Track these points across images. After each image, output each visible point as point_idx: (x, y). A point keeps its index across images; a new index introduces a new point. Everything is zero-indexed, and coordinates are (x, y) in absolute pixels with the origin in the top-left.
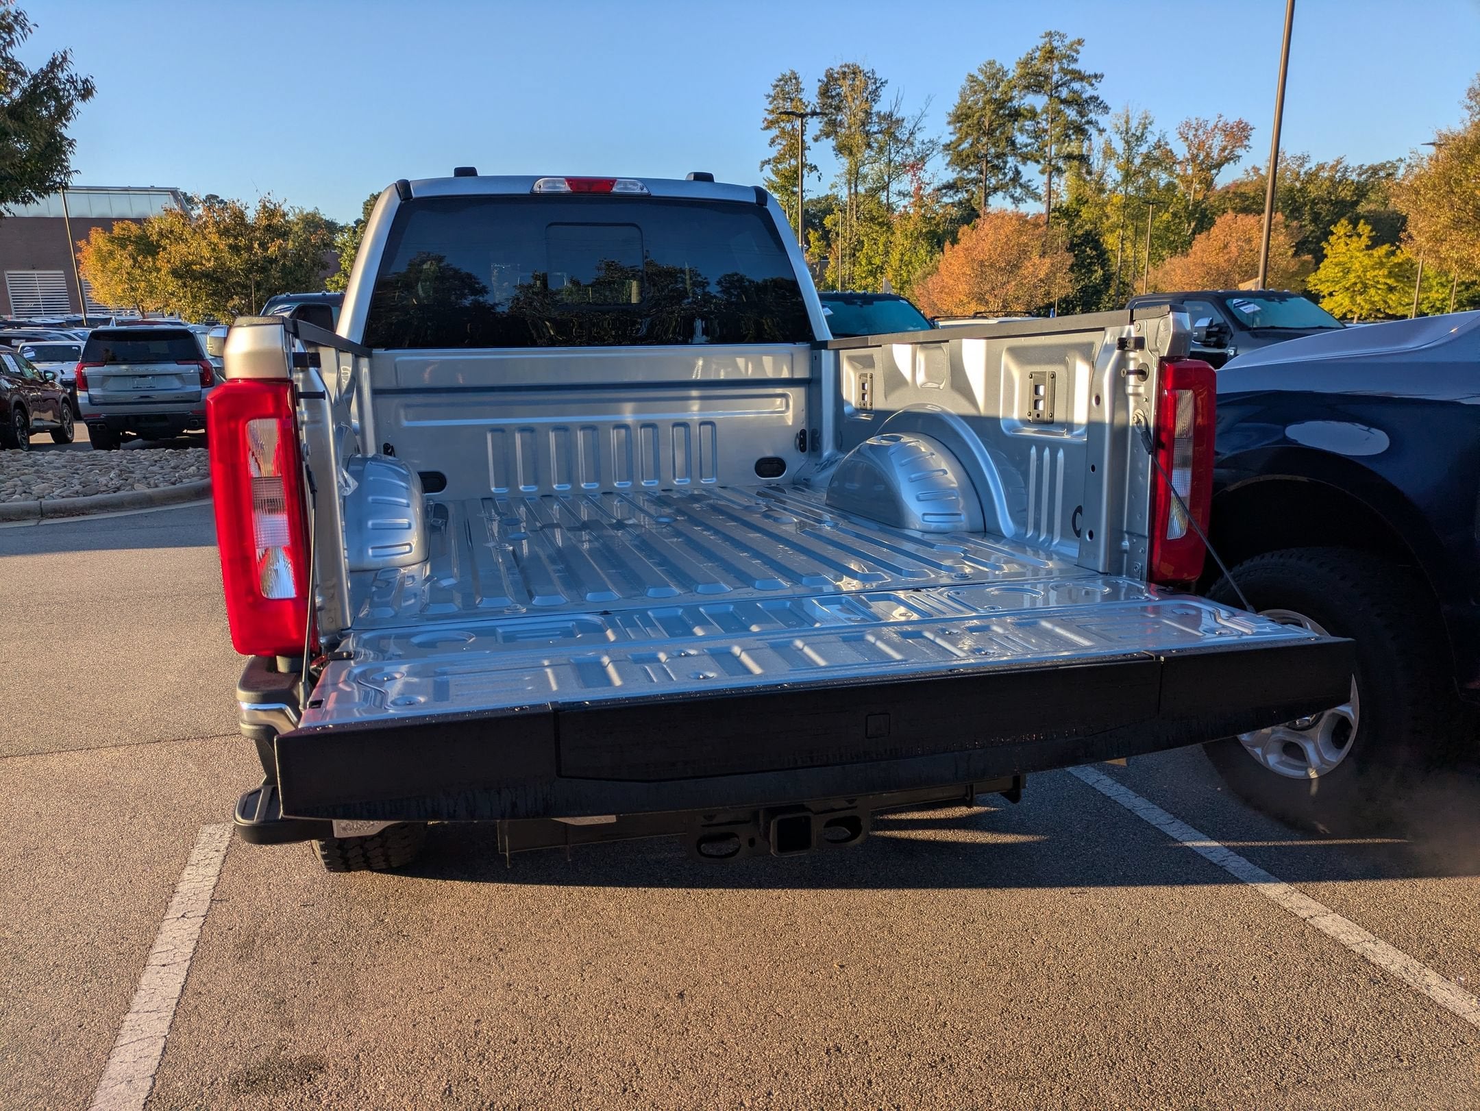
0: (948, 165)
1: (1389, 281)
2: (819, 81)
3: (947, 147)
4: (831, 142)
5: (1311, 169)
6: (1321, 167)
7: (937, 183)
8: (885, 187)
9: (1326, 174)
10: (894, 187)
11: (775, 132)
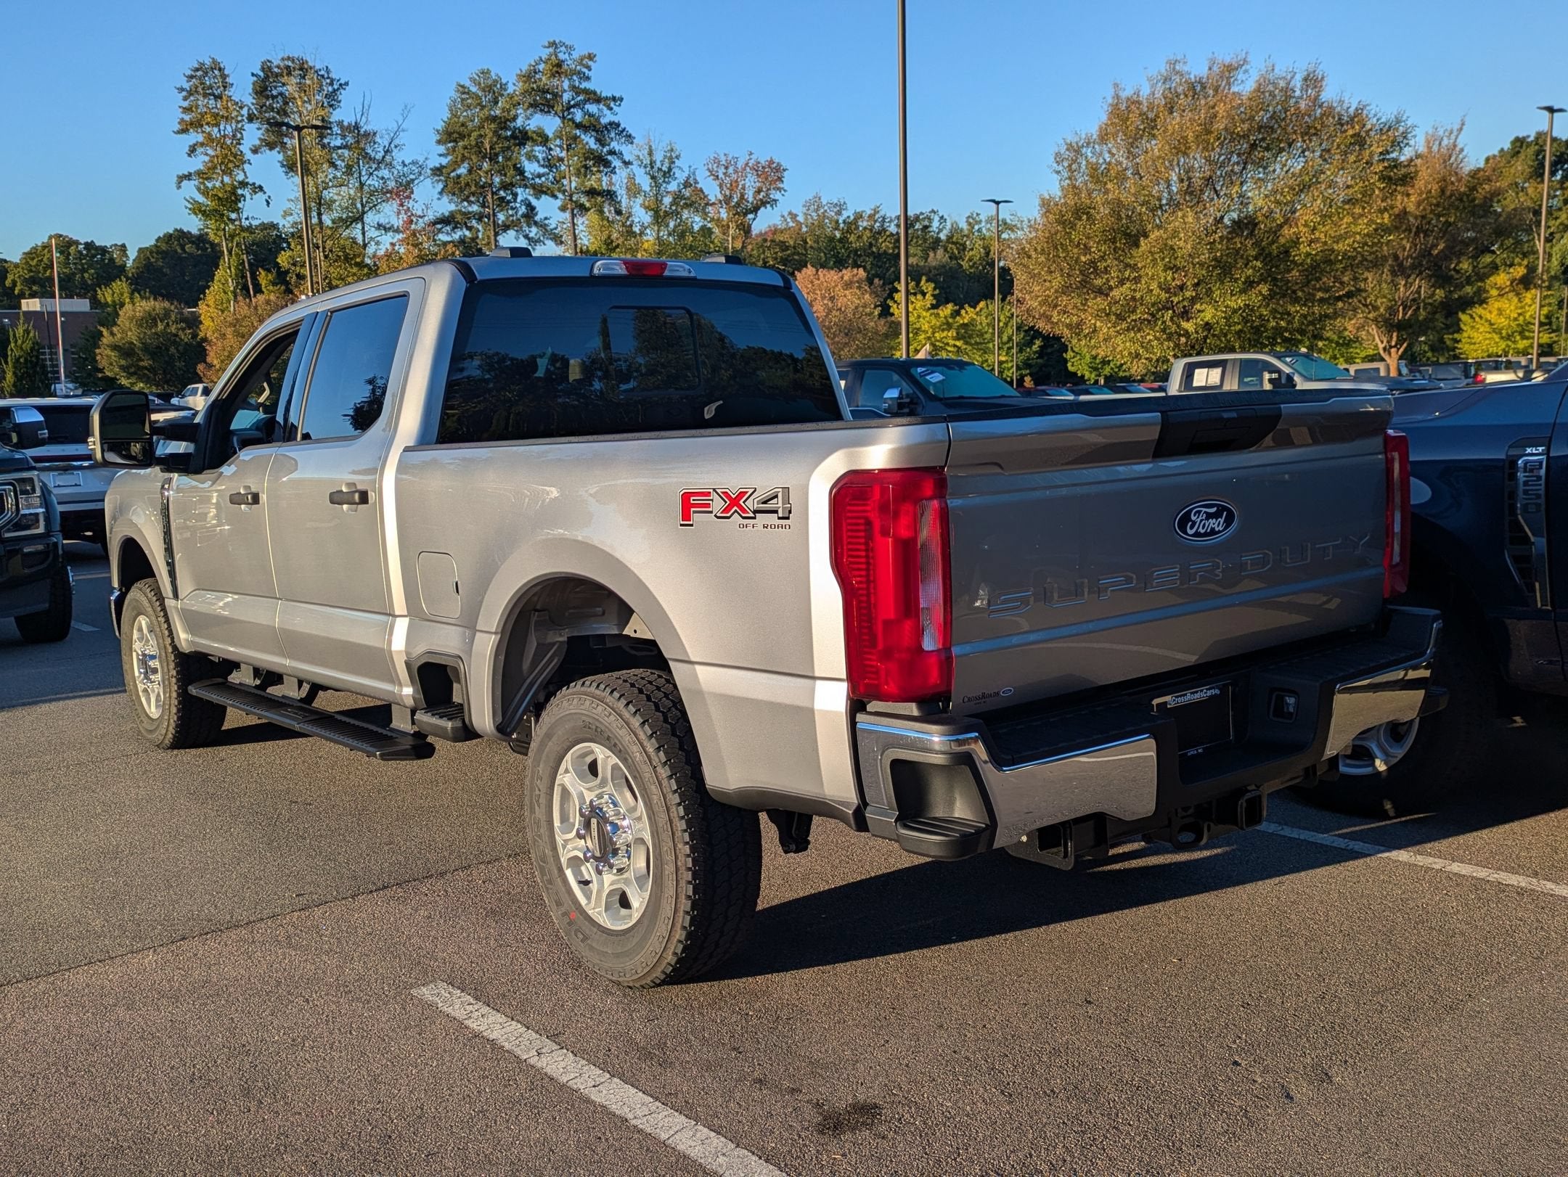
0: (441, 193)
1: (958, 343)
2: (253, 75)
3: (438, 171)
4: (276, 156)
5: (849, 217)
6: (859, 216)
7: (431, 216)
8: (359, 218)
9: (865, 224)
10: (370, 218)
11: (195, 137)
